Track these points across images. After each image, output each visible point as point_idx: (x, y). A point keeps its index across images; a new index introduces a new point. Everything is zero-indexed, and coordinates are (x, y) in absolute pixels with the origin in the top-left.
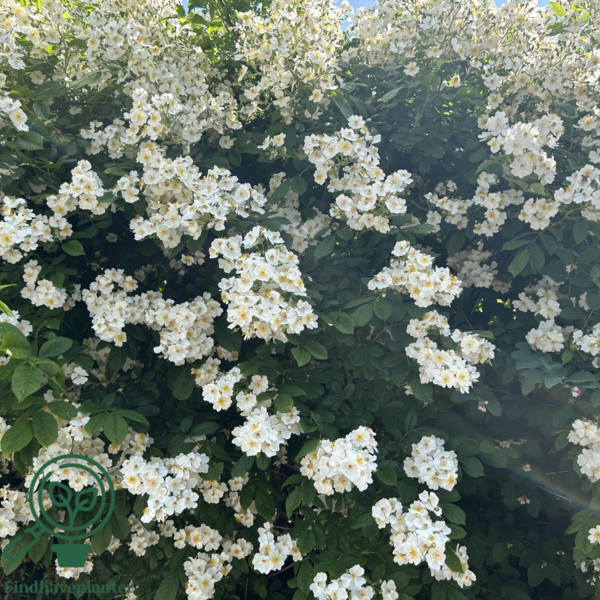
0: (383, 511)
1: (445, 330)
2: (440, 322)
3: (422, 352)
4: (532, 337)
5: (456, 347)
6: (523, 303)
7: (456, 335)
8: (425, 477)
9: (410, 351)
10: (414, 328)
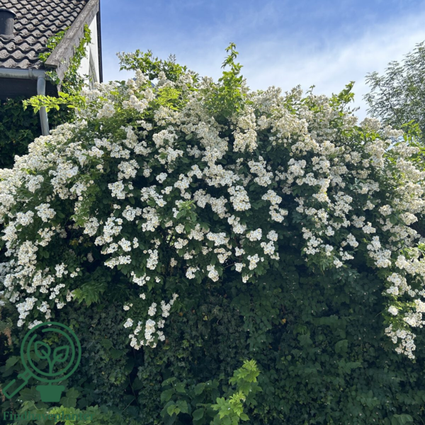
0: (263, 244)
1: (278, 208)
2: (277, 207)
3: (272, 213)
4: (297, 209)
5: (280, 212)
6: (296, 200)
7: (280, 210)
8: (271, 238)
9: (270, 213)
10: (271, 208)
